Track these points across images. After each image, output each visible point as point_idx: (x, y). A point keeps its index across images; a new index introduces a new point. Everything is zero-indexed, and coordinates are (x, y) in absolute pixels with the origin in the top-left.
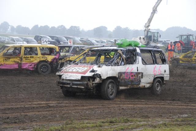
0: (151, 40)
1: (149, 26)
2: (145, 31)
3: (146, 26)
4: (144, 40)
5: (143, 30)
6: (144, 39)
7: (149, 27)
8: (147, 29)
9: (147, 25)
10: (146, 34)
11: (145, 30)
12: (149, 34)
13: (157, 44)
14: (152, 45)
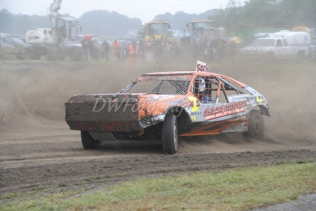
0: (65, 36)
1: (59, 8)
2: (51, 19)
3: (54, 8)
4: (52, 36)
5: (47, 15)
6: (50, 32)
7: (59, 10)
8: (55, 14)
9: (56, 6)
10: (54, 23)
11: (52, 16)
12: (60, 24)
13: (77, 43)
14: (66, 45)
